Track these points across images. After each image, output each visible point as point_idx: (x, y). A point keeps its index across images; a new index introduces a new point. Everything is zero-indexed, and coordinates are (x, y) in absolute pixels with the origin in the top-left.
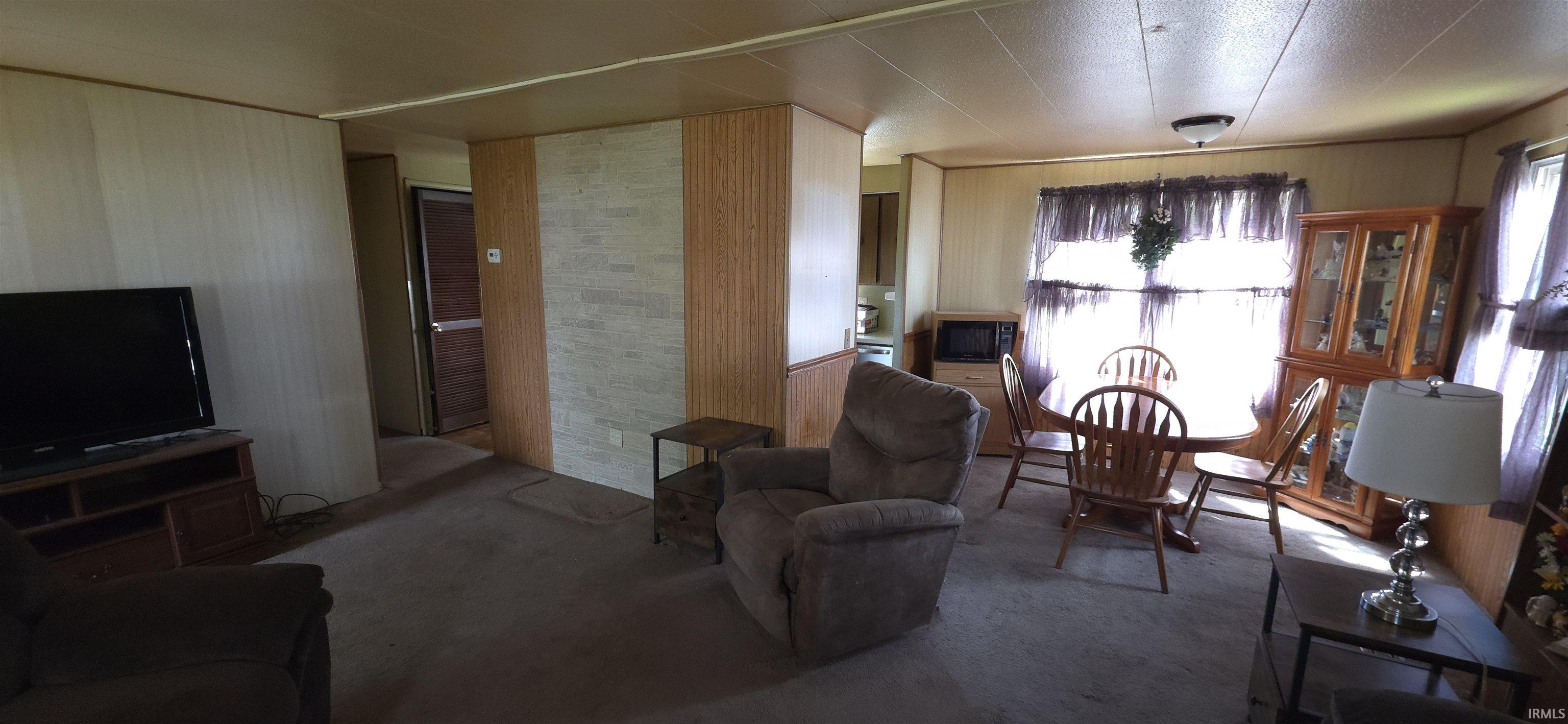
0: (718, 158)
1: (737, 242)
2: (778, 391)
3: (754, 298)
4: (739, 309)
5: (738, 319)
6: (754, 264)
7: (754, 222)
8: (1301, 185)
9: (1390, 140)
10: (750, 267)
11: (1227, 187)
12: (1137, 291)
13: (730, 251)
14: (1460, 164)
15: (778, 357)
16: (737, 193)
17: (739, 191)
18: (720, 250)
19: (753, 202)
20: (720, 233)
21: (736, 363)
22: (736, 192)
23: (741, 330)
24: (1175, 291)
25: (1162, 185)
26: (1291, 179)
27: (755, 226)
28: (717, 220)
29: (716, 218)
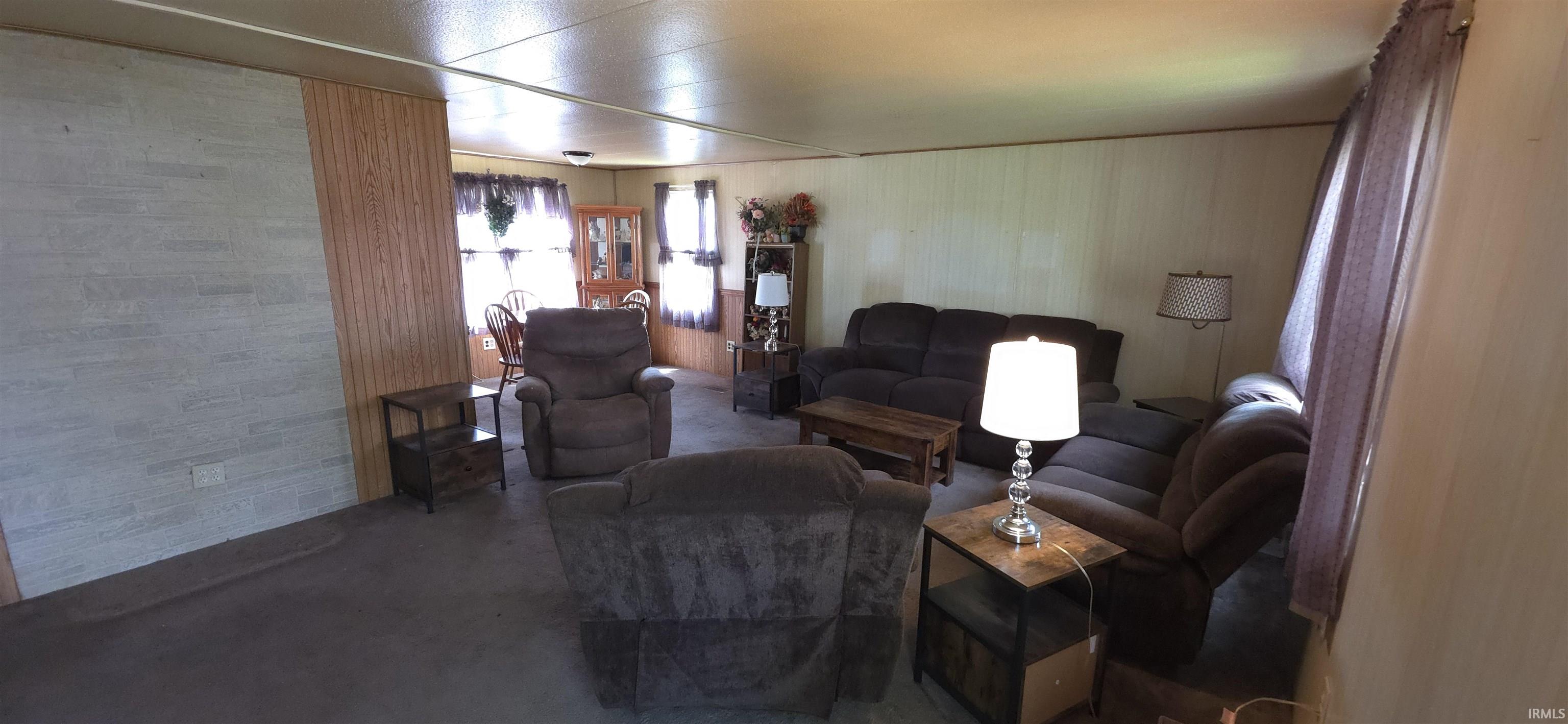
0: (361, 131)
1: (399, 215)
2: (460, 349)
3: (425, 270)
4: (408, 281)
5: (409, 292)
6: (421, 239)
7: (417, 197)
8: (564, 186)
9: (607, 169)
10: (417, 241)
11: (531, 184)
12: (497, 252)
13: (391, 227)
14: (615, 185)
15: (457, 319)
16: (392, 171)
17: (394, 167)
18: (377, 225)
19: (414, 182)
20: (374, 207)
21: (411, 333)
22: (391, 168)
23: (413, 300)
24: (518, 251)
25: (497, 178)
26: (559, 183)
27: (419, 202)
28: (368, 194)
29: (367, 191)
